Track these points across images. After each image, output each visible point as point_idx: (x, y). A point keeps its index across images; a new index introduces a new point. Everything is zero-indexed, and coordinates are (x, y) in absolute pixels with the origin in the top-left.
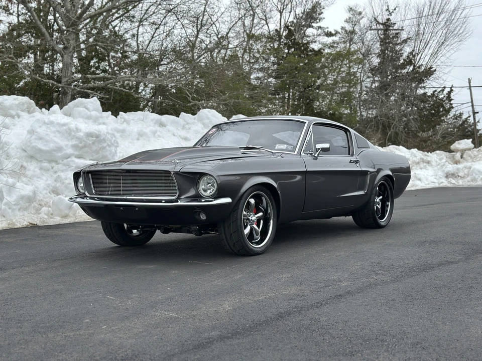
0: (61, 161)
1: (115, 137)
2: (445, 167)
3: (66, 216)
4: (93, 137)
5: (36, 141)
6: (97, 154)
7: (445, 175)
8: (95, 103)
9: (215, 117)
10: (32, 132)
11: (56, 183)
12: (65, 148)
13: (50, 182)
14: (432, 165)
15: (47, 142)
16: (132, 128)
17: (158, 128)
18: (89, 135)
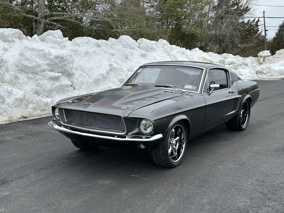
0: (40, 74)
1: (72, 57)
2: (256, 68)
3: (44, 110)
4: (59, 58)
5: (24, 61)
6: (62, 69)
7: (256, 72)
8: (59, 33)
9: (129, 41)
10: (21, 54)
11: (37, 87)
12: (42, 65)
13: (33, 87)
14: (248, 66)
15: (31, 61)
16: (81, 49)
17: (96, 49)
18: (57, 57)
